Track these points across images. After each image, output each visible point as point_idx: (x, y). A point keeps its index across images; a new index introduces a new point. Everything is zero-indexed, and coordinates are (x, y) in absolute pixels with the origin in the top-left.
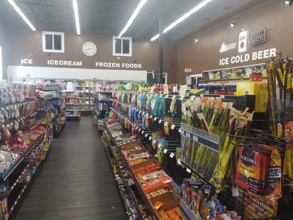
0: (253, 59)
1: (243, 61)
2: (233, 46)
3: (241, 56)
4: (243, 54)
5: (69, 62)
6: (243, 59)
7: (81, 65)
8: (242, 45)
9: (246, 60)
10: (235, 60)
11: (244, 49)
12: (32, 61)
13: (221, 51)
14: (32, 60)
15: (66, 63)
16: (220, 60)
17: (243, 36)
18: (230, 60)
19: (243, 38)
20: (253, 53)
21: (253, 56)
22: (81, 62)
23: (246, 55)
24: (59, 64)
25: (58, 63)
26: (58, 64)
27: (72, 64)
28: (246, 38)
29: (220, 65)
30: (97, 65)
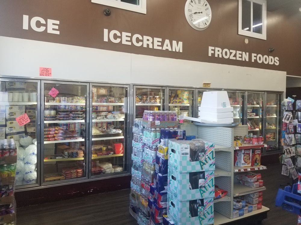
5: (156, 39)
7: (181, 51)
12: (57, 27)
14: (58, 22)
15: (148, 42)
22: (181, 43)
24: (132, 43)
25: (131, 41)
26: (130, 44)
27: (162, 46)
30: (210, 53)
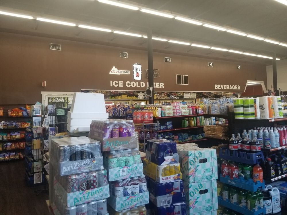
1: (139, 87)
2: (127, 72)
3: (137, 83)
4: (139, 81)
6: (139, 85)
8: (137, 75)
9: (142, 86)
10: (130, 84)
11: (140, 78)
13: (110, 73)
16: (111, 82)
17: (138, 68)
18: (124, 84)
23: (141, 83)
28: (140, 70)
29: (111, 85)
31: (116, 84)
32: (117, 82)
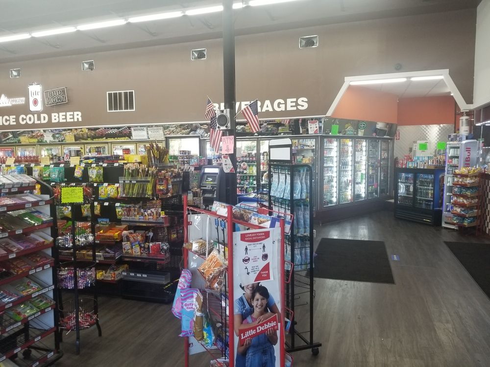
0: (53, 121)
1: (39, 122)
2: (20, 101)
3: (36, 116)
4: (39, 114)
6: (39, 119)
8: (35, 102)
9: (43, 122)
10: (25, 119)
11: (39, 107)
17: (35, 91)
18: (17, 120)
19: (36, 93)
20: (53, 115)
21: (53, 118)
23: (42, 115)
28: (40, 94)
31: (7, 120)
32: (8, 118)
